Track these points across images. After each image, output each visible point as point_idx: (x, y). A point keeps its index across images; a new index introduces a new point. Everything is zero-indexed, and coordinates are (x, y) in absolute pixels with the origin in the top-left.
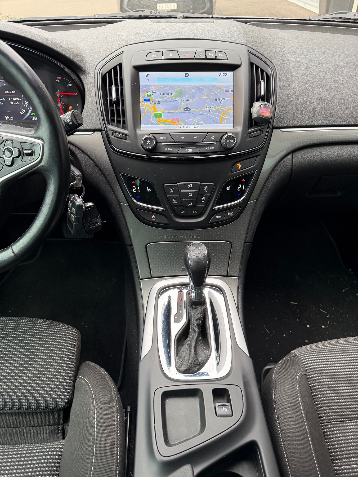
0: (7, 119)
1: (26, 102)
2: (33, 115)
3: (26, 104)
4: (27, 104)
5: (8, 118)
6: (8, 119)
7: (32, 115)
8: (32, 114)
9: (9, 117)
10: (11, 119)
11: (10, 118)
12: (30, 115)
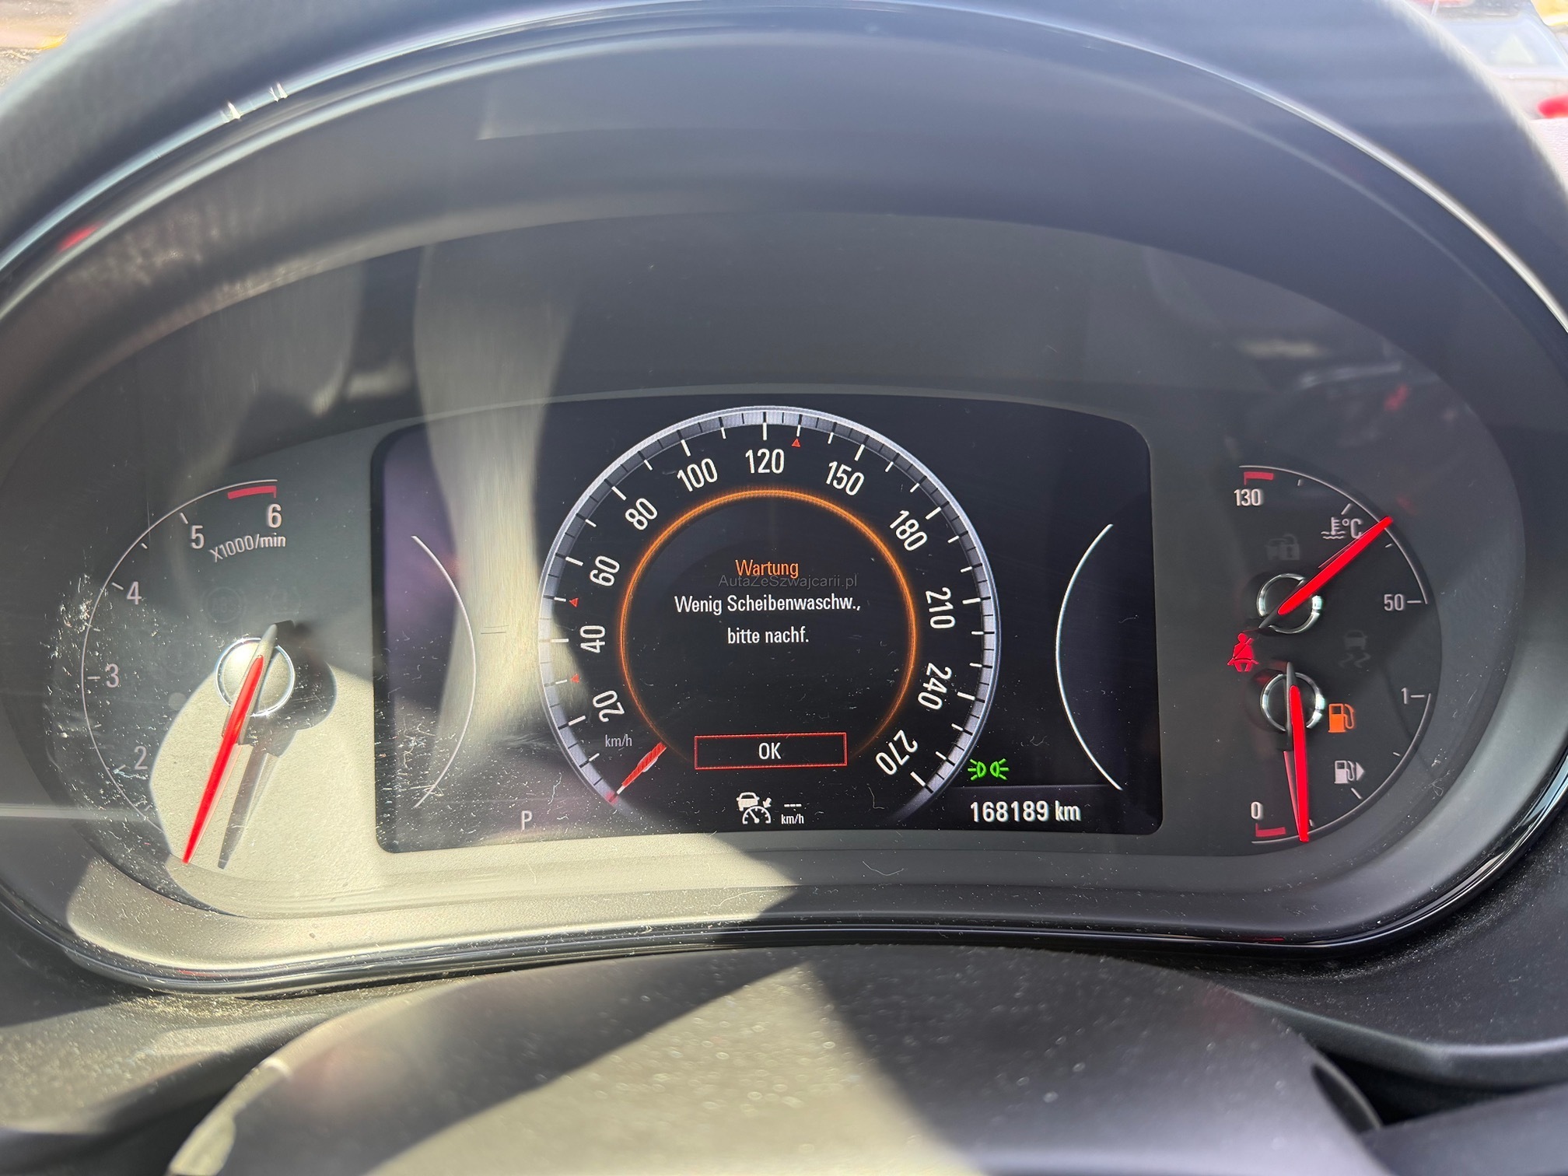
0: (750, 819)
1: (933, 674)
2: (989, 779)
3: (930, 687)
4: (944, 690)
5: (758, 814)
6: (757, 821)
7: (979, 781)
8: (979, 770)
9: (767, 803)
10: (785, 820)
11: (776, 811)
12: (962, 776)
